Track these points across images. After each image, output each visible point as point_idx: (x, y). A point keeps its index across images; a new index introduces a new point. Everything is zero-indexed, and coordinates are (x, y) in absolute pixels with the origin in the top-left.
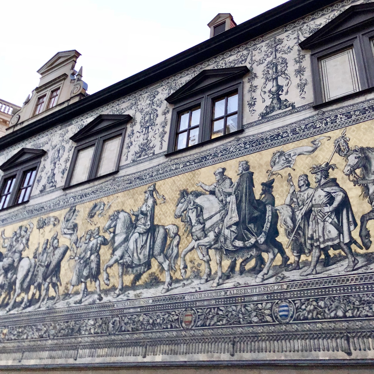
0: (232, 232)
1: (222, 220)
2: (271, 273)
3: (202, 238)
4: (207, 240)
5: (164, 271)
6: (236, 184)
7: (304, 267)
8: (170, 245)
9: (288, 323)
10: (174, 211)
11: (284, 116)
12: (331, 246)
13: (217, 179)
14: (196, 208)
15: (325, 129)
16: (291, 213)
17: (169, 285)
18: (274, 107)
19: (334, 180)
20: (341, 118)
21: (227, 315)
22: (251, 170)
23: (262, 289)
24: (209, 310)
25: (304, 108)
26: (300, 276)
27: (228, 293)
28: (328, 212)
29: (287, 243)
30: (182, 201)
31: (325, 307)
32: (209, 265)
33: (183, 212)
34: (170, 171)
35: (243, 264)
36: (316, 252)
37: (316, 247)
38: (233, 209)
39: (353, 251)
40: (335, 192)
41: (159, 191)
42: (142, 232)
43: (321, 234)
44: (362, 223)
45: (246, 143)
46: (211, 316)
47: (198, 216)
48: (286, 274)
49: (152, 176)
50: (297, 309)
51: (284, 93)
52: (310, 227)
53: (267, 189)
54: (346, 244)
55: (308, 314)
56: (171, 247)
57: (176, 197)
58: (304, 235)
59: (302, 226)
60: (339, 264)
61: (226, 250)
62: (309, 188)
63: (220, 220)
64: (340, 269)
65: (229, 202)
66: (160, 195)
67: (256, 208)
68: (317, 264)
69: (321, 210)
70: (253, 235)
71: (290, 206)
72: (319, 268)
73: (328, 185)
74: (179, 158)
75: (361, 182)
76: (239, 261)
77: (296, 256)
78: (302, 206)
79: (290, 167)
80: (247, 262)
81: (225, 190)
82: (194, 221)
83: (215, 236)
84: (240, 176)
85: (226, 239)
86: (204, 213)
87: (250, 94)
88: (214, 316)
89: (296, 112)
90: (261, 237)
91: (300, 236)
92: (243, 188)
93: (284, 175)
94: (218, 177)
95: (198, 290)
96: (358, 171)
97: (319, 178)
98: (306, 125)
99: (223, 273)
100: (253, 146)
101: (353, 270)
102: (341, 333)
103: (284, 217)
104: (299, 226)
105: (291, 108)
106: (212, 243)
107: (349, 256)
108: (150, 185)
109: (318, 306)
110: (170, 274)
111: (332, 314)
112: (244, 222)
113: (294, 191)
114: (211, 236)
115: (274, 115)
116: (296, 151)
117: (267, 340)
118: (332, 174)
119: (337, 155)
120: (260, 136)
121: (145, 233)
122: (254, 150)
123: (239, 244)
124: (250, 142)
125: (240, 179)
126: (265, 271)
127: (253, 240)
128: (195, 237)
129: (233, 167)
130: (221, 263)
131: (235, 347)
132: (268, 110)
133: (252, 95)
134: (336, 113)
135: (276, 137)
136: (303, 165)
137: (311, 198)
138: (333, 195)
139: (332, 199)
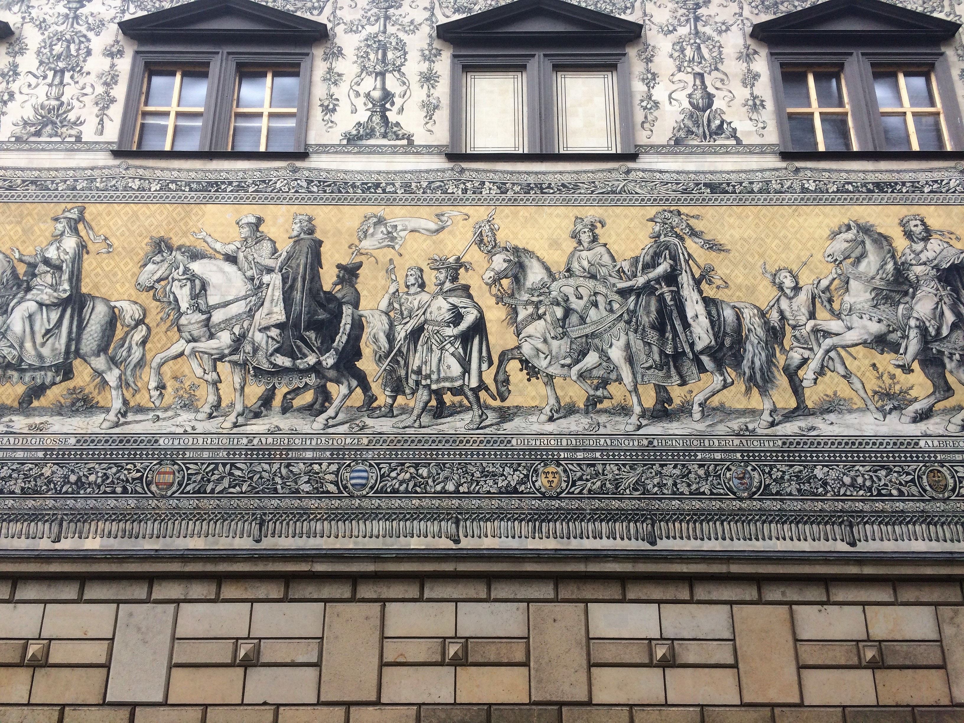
0: (270, 340)
1: (251, 313)
2: (341, 417)
3: (203, 339)
4: (213, 344)
5: (107, 388)
6: (285, 254)
7: (401, 414)
8: (124, 340)
9: (365, 496)
10: (134, 274)
11: (391, 153)
12: (449, 389)
13: (243, 236)
14: (192, 281)
15: (462, 200)
16: (387, 327)
17: (119, 416)
18: (373, 130)
19: (466, 288)
20: (490, 189)
21: (251, 478)
22: (318, 235)
23: (323, 442)
24: (212, 466)
25: (429, 150)
26: (393, 427)
27: (255, 442)
28: (450, 337)
29: (375, 374)
30: (158, 258)
31: (429, 478)
32: (218, 389)
33: (159, 281)
34: (126, 188)
35: (289, 397)
36: (423, 395)
37: (424, 386)
38: (276, 298)
39: (482, 401)
40: (465, 308)
41: (93, 224)
42: (48, 302)
43: (434, 368)
44: (501, 362)
45: (312, 181)
46: (216, 477)
47: (194, 296)
48: (369, 422)
49: (74, 189)
50: (382, 476)
51: (395, 108)
52: (417, 355)
53: (347, 276)
54: (472, 389)
56: (126, 345)
57: (142, 248)
58: (407, 365)
59: (404, 350)
60: (458, 417)
61: (254, 368)
62: (423, 291)
63: (245, 313)
64: (459, 424)
65: (268, 285)
66: (96, 235)
67: (321, 305)
68: (422, 413)
69: (438, 332)
70: (313, 351)
71: (387, 314)
72: (425, 419)
73: (456, 293)
74: (149, 168)
75: (507, 300)
76: (281, 391)
77: (390, 397)
78: (408, 319)
79: (393, 248)
80: (297, 395)
81: (258, 260)
82: (184, 305)
83: (234, 341)
84: (295, 242)
85: (256, 350)
86: (208, 293)
87: (325, 85)
88: (222, 478)
89: (414, 153)
90: (328, 357)
91: (399, 366)
92: (298, 265)
93: (381, 259)
94: (246, 232)
95: (189, 430)
96: (505, 282)
97: (442, 279)
98: (430, 183)
99: (245, 407)
100: (325, 192)
101: (478, 428)
102: (448, 514)
103: (374, 331)
104: (399, 350)
105: (405, 142)
106: (227, 352)
107: (475, 407)
108: (69, 206)
109: (417, 474)
110: (123, 394)
111: (439, 488)
112: (296, 326)
113: (397, 290)
114: (225, 338)
115: (374, 146)
116: (407, 223)
117: (326, 519)
118: (464, 278)
119: (475, 247)
120: (342, 176)
121: (54, 305)
122: (327, 199)
123: (283, 361)
124: (319, 182)
125: (294, 246)
126: (331, 412)
127: (312, 359)
128: (186, 335)
129: (281, 220)
130: (242, 389)
131: (264, 529)
132: (361, 131)
133: (329, 89)
134: (482, 176)
135: (373, 188)
136: (418, 251)
137: (425, 308)
138: (462, 311)
139: (458, 317)
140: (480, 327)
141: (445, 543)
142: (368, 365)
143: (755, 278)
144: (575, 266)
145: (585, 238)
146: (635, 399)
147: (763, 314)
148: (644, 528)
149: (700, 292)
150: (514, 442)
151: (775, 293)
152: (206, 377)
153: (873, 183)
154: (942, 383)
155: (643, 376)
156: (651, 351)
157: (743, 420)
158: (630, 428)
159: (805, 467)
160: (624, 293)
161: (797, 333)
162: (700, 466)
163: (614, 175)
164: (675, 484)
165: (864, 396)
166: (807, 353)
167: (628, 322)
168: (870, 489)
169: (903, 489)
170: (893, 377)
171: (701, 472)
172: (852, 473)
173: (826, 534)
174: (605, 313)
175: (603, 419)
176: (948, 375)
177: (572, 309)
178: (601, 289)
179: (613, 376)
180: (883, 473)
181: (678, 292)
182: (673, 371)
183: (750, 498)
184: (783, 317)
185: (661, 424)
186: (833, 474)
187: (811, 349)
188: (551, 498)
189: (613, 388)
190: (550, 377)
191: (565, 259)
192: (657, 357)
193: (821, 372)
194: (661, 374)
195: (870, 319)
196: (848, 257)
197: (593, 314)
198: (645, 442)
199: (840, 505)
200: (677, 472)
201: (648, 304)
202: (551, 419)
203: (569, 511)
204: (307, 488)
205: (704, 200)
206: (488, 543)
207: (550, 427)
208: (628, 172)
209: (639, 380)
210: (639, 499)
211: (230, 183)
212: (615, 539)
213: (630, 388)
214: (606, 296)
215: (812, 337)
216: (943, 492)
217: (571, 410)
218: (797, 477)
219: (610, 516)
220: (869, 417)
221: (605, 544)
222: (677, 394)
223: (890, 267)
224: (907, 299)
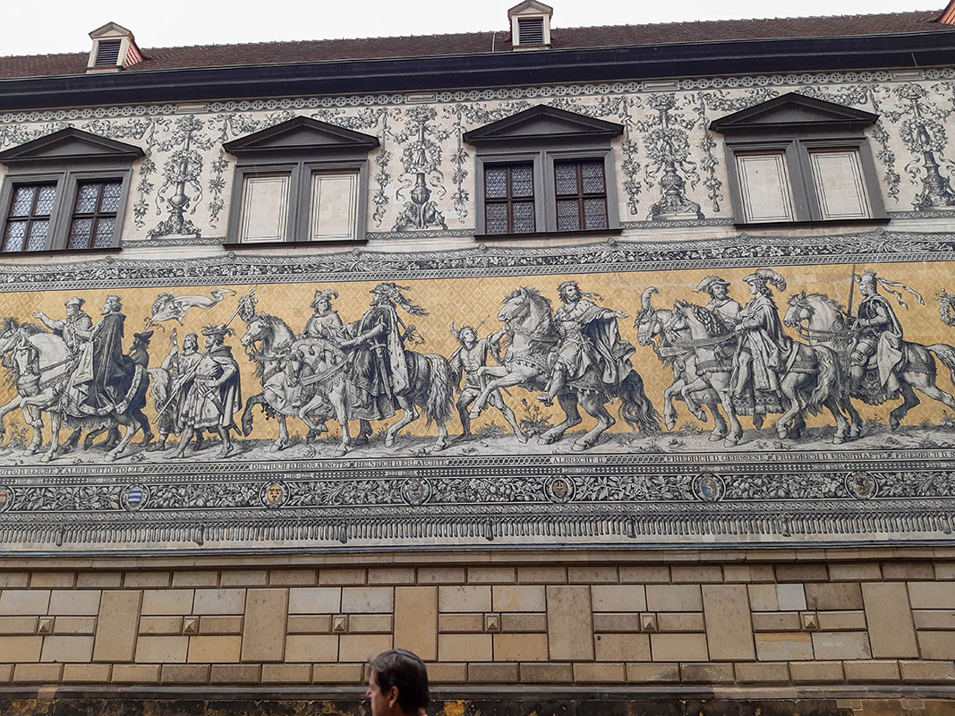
0: (81, 394)
1: (68, 374)
2: (127, 451)
3: (34, 395)
4: (40, 398)
6: (97, 327)
9: (137, 511)
11: (183, 245)
12: (207, 428)
13: (69, 314)
14: (29, 350)
15: (232, 280)
18: (171, 227)
19: (228, 349)
20: (254, 271)
21: (58, 499)
22: (122, 312)
23: (112, 470)
24: (32, 490)
25: (211, 242)
26: (164, 458)
27: (63, 471)
28: (212, 387)
30: (7, 334)
31: (185, 496)
32: (41, 432)
33: (6, 352)
35: (90, 437)
36: (188, 433)
38: (87, 361)
39: (231, 436)
40: (226, 365)
43: (198, 413)
44: (248, 406)
45: (123, 270)
46: (34, 498)
47: (30, 362)
48: (146, 454)
50: (152, 496)
51: (189, 210)
52: (187, 402)
53: (141, 343)
54: (223, 428)
55: (164, 502)
58: (178, 410)
59: (178, 399)
60: (211, 449)
61: (68, 416)
62: (196, 352)
63: (64, 373)
64: (211, 455)
65: (83, 352)
67: (120, 366)
68: (186, 446)
69: (204, 384)
70: (111, 402)
71: (167, 371)
73: (220, 353)
75: (257, 357)
76: (86, 431)
77: (163, 435)
78: (183, 375)
79: (177, 319)
80: (96, 435)
81: (78, 332)
82: (22, 370)
83: (55, 395)
84: (105, 317)
85: (69, 402)
86: (40, 359)
87: (139, 194)
88: (39, 499)
89: (200, 244)
91: (173, 411)
92: (106, 335)
93: (167, 329)
94: (71, 311)
96: (258, 344)
97: (211, 343)
98: (209, 267)
99: (59, 445)
100: (131, 277)
101: (225, 458)
102: (197, 523)
104: (174, 399)
105: (194, 236)
106: (49, 404)
107: (225, 441)
109: (177, 494)
111: (192, 504)
112: (100, 382)
113: (177, 353)
114: (49, 394)
115: (170, 240)
116: (189, 300)
117: (108, 529)
119: (238, 317)
120: (145, 264)
122: (132, 283)
123: (89, 410)
124: (128, 270)
125: (104, 321)
126: (119, 448)
127: (109, 408)
128: (22, 392)
129: (97, 301)
130: (58, 431)
131: (65, 536)
132: (163, 228)
133: (142, 197)
134: (250, 261)
135: (166, 273)
136: (194, 322)
137: (196, 365)
138: (223, 367)
139: (220, 372)
140: (235, 379)
141: (192, 545)
142: (149, 411)
143: (445, 335)
144: (312, 328)
145: (322, 307)
146: (345, 431)
147: (447, 363)
148: (341, 529)
149: (403, 347)
150: (251, 467)
151: (459, 346)
152: (34, 423)
153: (542, 258)
154: (574, 413)
155: (353, 413)
156: (361, 394)
157: (422, 445)
158: (338, 454)
159: (463, 480)
160: (345, 349)
161: (471, 377)
162: (386, 481)
163: (350, 257)
164: (366, 496)
165: (513, 424)
166: (475, 392)
167: (346, 372)
168: (509, 496)
169: (533, 495)
170: (537, 409)
171: (386, 486)
172: (497, 484)
173: (472, 531)
174: (330, 365)
175: (319, 447)
176: (578, 406)
177: (305, 363)
178: (330, 347)
179: (331, 414)
180: (521, 483)
181: (387, 347)
182: (375, 409)
183: (420, 505)
184: (462, 364)
185: (362, 450)
187: (479, 389)
188: (274, 509)
189: (329, 424)
190: (284, 416)
191: (305, 324)
192: (365, 398)
193: (484, 407)
194: (366, 411)
195: (526, 365)
196: (516, 316)
197: (321, 365)
198: (348, 465)
199: (485, 509)
200: (369, 486)
201: (363, 357)
202: (280, 449)
203: (285, 519)
204: (97, 505)
205: (414, 275)
206: (223, 544)
207: (279, 455)
208: (360, 254)
209: (350, 417)
210: (338, 508)
211: (63, 274)
212: (316, 539)
213: (342, 423)
214: (332, 352)
215: (481, 380)
216: (563, 498)
217: (296, 441)
218: (457, 488)
219: (315, 522)
220: (515, 441)
221: (310, 543)
222: (377, 426)
223: (546, 323)
224: (556, 348)
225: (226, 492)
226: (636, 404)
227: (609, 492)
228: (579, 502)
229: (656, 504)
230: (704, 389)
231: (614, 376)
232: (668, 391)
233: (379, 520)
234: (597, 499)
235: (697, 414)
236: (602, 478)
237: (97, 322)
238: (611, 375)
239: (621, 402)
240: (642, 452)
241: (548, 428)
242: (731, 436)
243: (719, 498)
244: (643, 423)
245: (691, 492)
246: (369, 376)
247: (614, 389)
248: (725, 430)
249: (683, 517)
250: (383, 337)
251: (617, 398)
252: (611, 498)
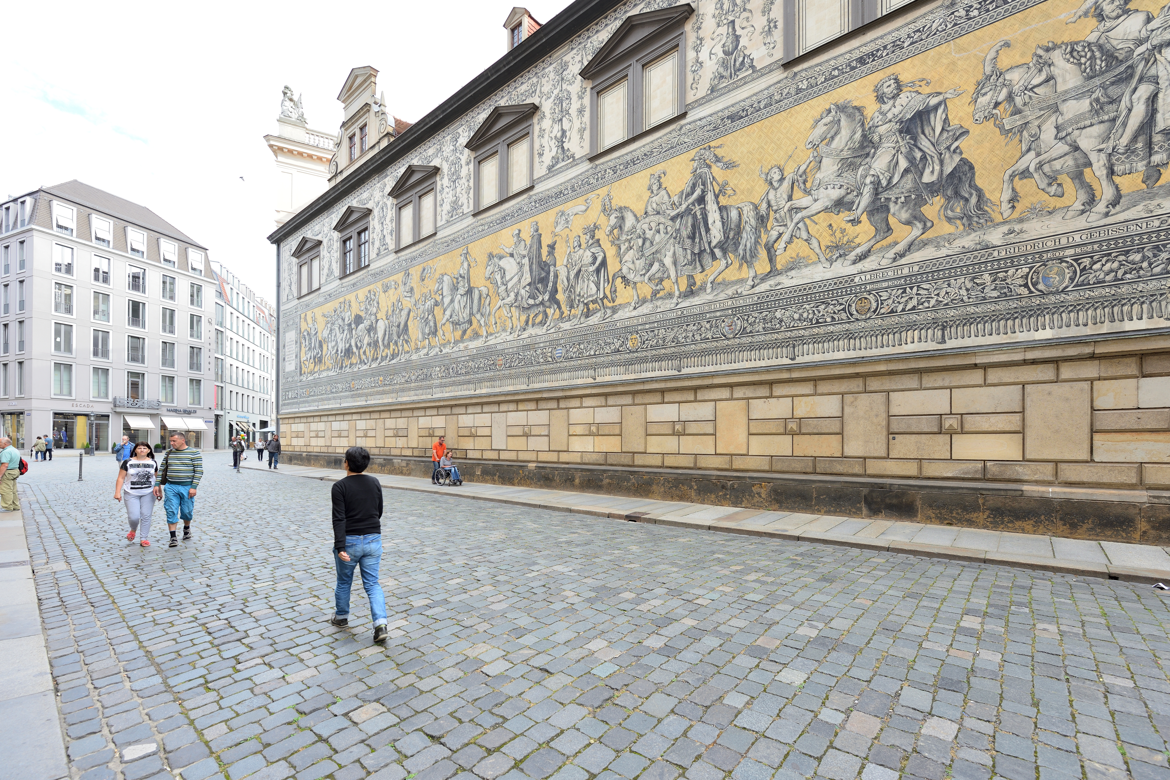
0: (526, 292)
1: (519, 281)
2: (552, 325)
3: (506, 298)
4: (509, 299)
5: (481, 327)
6: (529, 245)
9: (561, 361)
10: (484, 273)
11: (565, 170)
12: (591, 301)
13: (515, 241)
14: (501, 270)
15: (596, 186)
17: (485, 338)
18: (558, 158)
19: (598, 240)
20: (609, 173)
21: (524, 359)
23: (546, 337)
24: (513, 355)
25: (581, 160)
26: (571, 325)
27: (525, 342)
28: (592, 271)
32: (512, 320)
33: (491, 273)
34: (478, 232)
35: (534, 318)
36: (581, 307)
37: (582, 302)
38: (527, 270)
39: (605, 304)
40: (598, 253)
42: (463, 293)
43: (585, 291)
45: (536, 201)
46: (514, 360)
47: (502, 278)
48: (562, 325)
49: (464, 238)
50: (567, 351)
52: (579, 285)
53: (551, 250)
54: (601, 299)
55: (573, 355)
56: (485, 306)
58: (575, 292)
59: (574, 284)
61: (522, 307)
62: (580, 248)
65: (524, 264)
66: (472, 258)
67: (543, 269)
68: (581, 316)
69: (587, 269)
70: (541, 293)
71: (566, 266)
73: (594, 245)
74: (483, 218)
75: (616, 242)
76: (532, 316)
77: (569, 310)
78: (575, 266)
79: (568, 227)
80: (537, 317)
81: (520, 252)
82: (499, 283)
84: (532, 238)
85: (522, 298)
86: (506, 275)
87: (539, 139)
88: (516, 360)
89: (576, 164)
91: (572, 293)
92: (534, 250)
93: (563, 236)
94: (515, 239)
95: (505, 340)
96: (615, 231)
97: (588, 238)
98: (583, 181)
99: (521, 326)
100: (541, 205)
101: (603, 320)
102: (591, 366)
104: (572, 284)
105: (572, 159)
107: (602, 308)
109: (580, 348)
110: (486, 328)
111: (588, 353)
112: (534, 283)
113: (570, 251)
115: (558, 168)
116: (572, 211)
119: (602, 214)
120: (547, 193)
121: (465, 294)
122: (542, 209)
123: (531, 302)
124: (539, 200)
125: (532, 240)
126: (548, 323)
127: (540, 299)
128: (501, 297)
130: (519, 318)
131: (530, 379)
132: (554, 161)
133: (540, 141)
134: (606, 166)
135: (559, 195)
136: (578, 225)
137: (581, 258)
138: (597, 255)
139: (595, 259)
140: (604, 263)
141: (590, 380)
142: (561, 296)
143: (754, 180)
144: (650, 209)
145: (655, 187)
146: (676, 287)
147: (756, 207)
148: (676, 362)
149: (718, 203)
150: (619, 324)
151: (767, 187)
152: (509, 315)
154: (884, 226)
155: (681, 271)
156: (686, 254)
157: (735, 287)
158: (673, 306)
159: (770, 312)
160: (673, 219)
161: (778, 215)
162: (708, 322)
163: (674, 134)
164: (693, 336)
166: (781, 229)
167: (675, 238)
168: (811, 320)
169: (835, 316)
170: (843, 231)
171: (708, 326)
172: (801, 311)
173: (777, 354)
175: (659, 303)
176: (890, 218)
178: (662, 220)
179: (666, 275)
180: (823, 306)
181: (705, 208)
182: (698, 263)
183: (734, 337)
184: (769, 205)
185: (689, 300)
186: (787, 314)
187: (786, 225)
188: (634, 352)
189: (666, 283)
190: (635, 283)
191: (644, 206)
192: (689, 257)
193: (790, 242)
194: (691, 267)
195: (834, 188)
196: (825, 138)
197: (658, 238)
198: (680, 313)
199: (788, 334)
200: (695, 328)
201: (687, 222)
202: (635, 308)
203: (641, 358)
204: (542, 360)
205: (726, 130)
206: (607, 378)
207: (634, 313)
208: (681, 128)
209: (679, 274)
210: (675, 347)
211: (509, 215)
213: (674, 281)
215: (788, 216)
216: (866, 314)
217: (644, 301)
218: (764, 319)
219: (659, 359)
220: (820, 267)
221: (657, 374)
222: (699, 278)
223: (858, 136)
224: (868, 159)
225: (607, 344)
226: (963, 197)
227: (918, 301)
228: (883, 316)
229: (976, 305)
230: (1065, 155)
231: (936, 173)
232: (1009, 172)
233: (704, 353)
234: (903, 310)
235: (1049, 189)
236: (911, 288)
237: (528, 242)
238: (932, 172)
239: (943, 200)
240: (965, 251)
241: (854, 248)
242: (1101, 207)
243: (1067, 287)
244: (969, 218)
245: (1026, 285)
246: (692, 237)
247: (935, 188)
248: (1092, 201)
249: (1012, 315)
250: (701, 200)
251: (939, 197)
252: (921, 307)
